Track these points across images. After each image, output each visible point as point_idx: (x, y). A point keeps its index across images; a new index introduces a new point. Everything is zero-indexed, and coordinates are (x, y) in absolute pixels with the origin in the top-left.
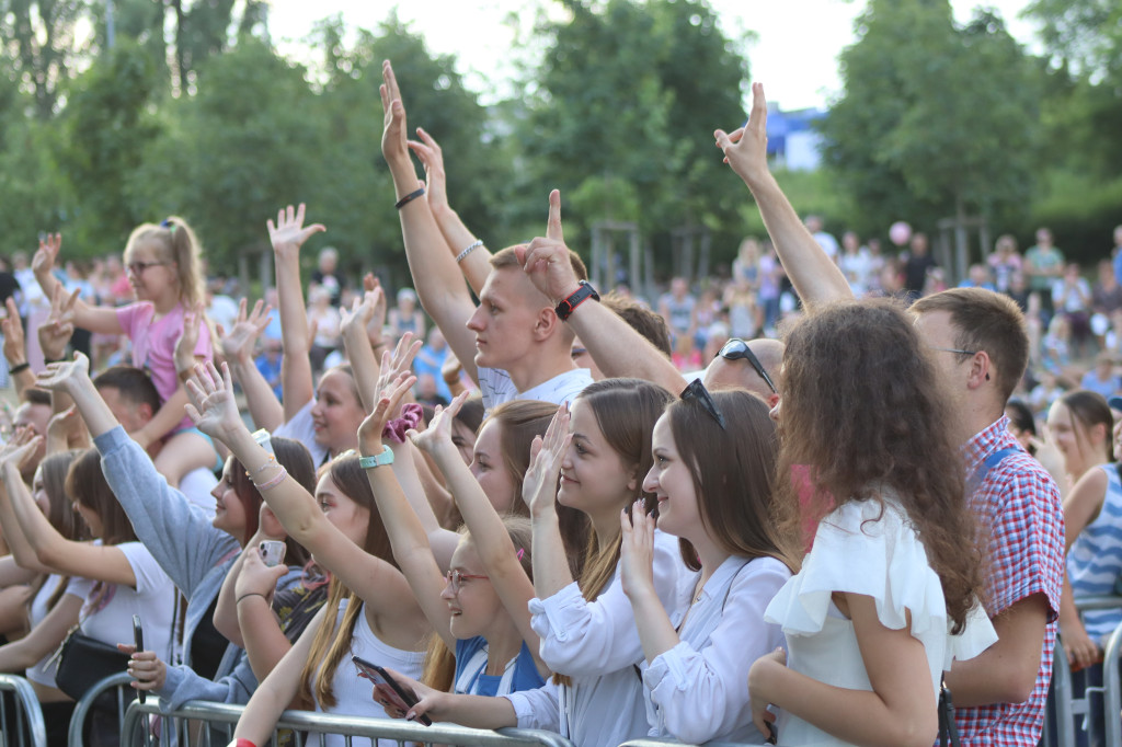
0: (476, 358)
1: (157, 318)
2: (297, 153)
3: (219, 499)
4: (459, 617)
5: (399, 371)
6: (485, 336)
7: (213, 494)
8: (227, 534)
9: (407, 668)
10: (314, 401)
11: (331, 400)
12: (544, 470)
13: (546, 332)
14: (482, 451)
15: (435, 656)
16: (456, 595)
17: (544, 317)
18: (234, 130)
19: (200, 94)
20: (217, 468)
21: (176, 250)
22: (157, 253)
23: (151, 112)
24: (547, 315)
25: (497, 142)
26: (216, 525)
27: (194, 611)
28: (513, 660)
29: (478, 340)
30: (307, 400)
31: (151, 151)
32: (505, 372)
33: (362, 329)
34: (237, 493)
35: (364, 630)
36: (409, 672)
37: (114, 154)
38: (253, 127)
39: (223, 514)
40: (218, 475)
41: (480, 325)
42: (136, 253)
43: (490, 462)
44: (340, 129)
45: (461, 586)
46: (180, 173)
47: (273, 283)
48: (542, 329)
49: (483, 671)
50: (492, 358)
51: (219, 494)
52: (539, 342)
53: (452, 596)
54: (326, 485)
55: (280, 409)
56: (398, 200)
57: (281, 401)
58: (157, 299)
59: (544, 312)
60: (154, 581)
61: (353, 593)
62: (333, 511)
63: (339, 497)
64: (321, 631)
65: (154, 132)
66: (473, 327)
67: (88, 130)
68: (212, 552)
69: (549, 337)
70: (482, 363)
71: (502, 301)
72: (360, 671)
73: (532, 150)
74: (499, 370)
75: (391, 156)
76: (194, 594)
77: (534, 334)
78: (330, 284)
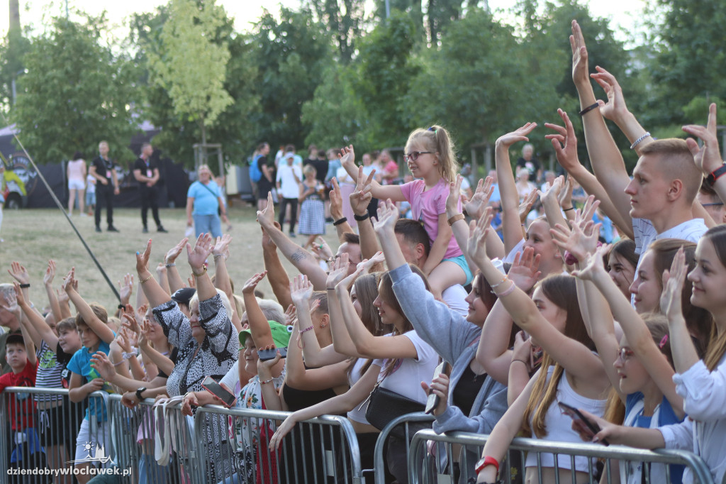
0: (631, 212)
1: (427, 189)
2: (507, 82)
3: (470, 303)
4: (625, 379)
5: (586, 221)
6: (636, 198)
7: (467, 300)
8: (476, 326)
9: (593, 410)
10: (524, 241)
11: (536, 239)
12: (672, 291)
13: (675, 195)
14: (643, 269)
15: (613, 403)
16: (624, 365)
17: (674, 185)
18: (467, 69)
19: (444, 45)
20: (467, 284)
21: (439, 144)
22: (426, 146)
23: (413, 58)
24: (676, 184)
25: (635, 74)
26: (469, 320)
27: (455, 375)
28: (658, 406)
29: (632, 201)
30: (519, 240)
31: (414, 83)
32: (650, 222)
33: (555, 199)
34: (483, 299)
35: (565, 385)
36: (594, 413)
37: (391, 85)
38: (479, 67)
39: (474, 313)
40: (468, 288)
41: (633, 191)
42: (413, 146)
43: (647, 276)
44: (535, 67)
45: (627, 359)
46: (433, 97)
47: (493, 167)
48: (673, 194)
49: (641, 414)
50: (641, 212)
51: (471, 300)
52: (671, 201)
53: (621, 365)
54: (538, 294)
55: (502, 245)
56: (582, 110)
57: (502, 240)
58: (425, 176)
59: (675, 183)
60: (428, 353)
61: (557, 364)
62: (543, 311)
63: (547, 302)
64: (536, 386)
65: (416, 70)
66: (629, 192)
67: (374, 70)
68: (467, 338)
69: (677, 199)
70: (634, 215)
71: (647, 175)
72: (563, 411)
73: (658, 79)
74: (646, 220)
75: (579, 82)
76: (456, 363)
77: (668, 196)
78: (529, 166)
